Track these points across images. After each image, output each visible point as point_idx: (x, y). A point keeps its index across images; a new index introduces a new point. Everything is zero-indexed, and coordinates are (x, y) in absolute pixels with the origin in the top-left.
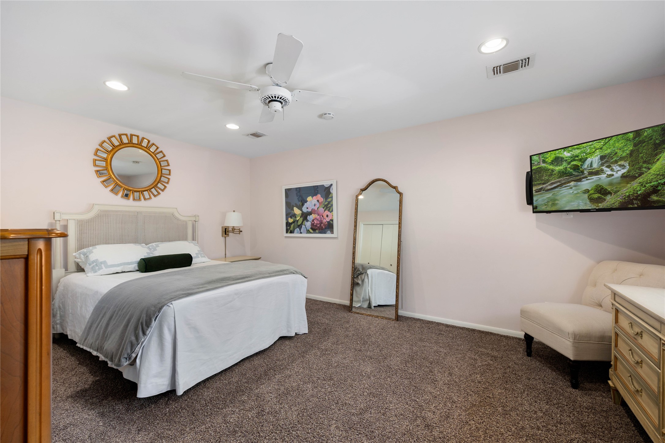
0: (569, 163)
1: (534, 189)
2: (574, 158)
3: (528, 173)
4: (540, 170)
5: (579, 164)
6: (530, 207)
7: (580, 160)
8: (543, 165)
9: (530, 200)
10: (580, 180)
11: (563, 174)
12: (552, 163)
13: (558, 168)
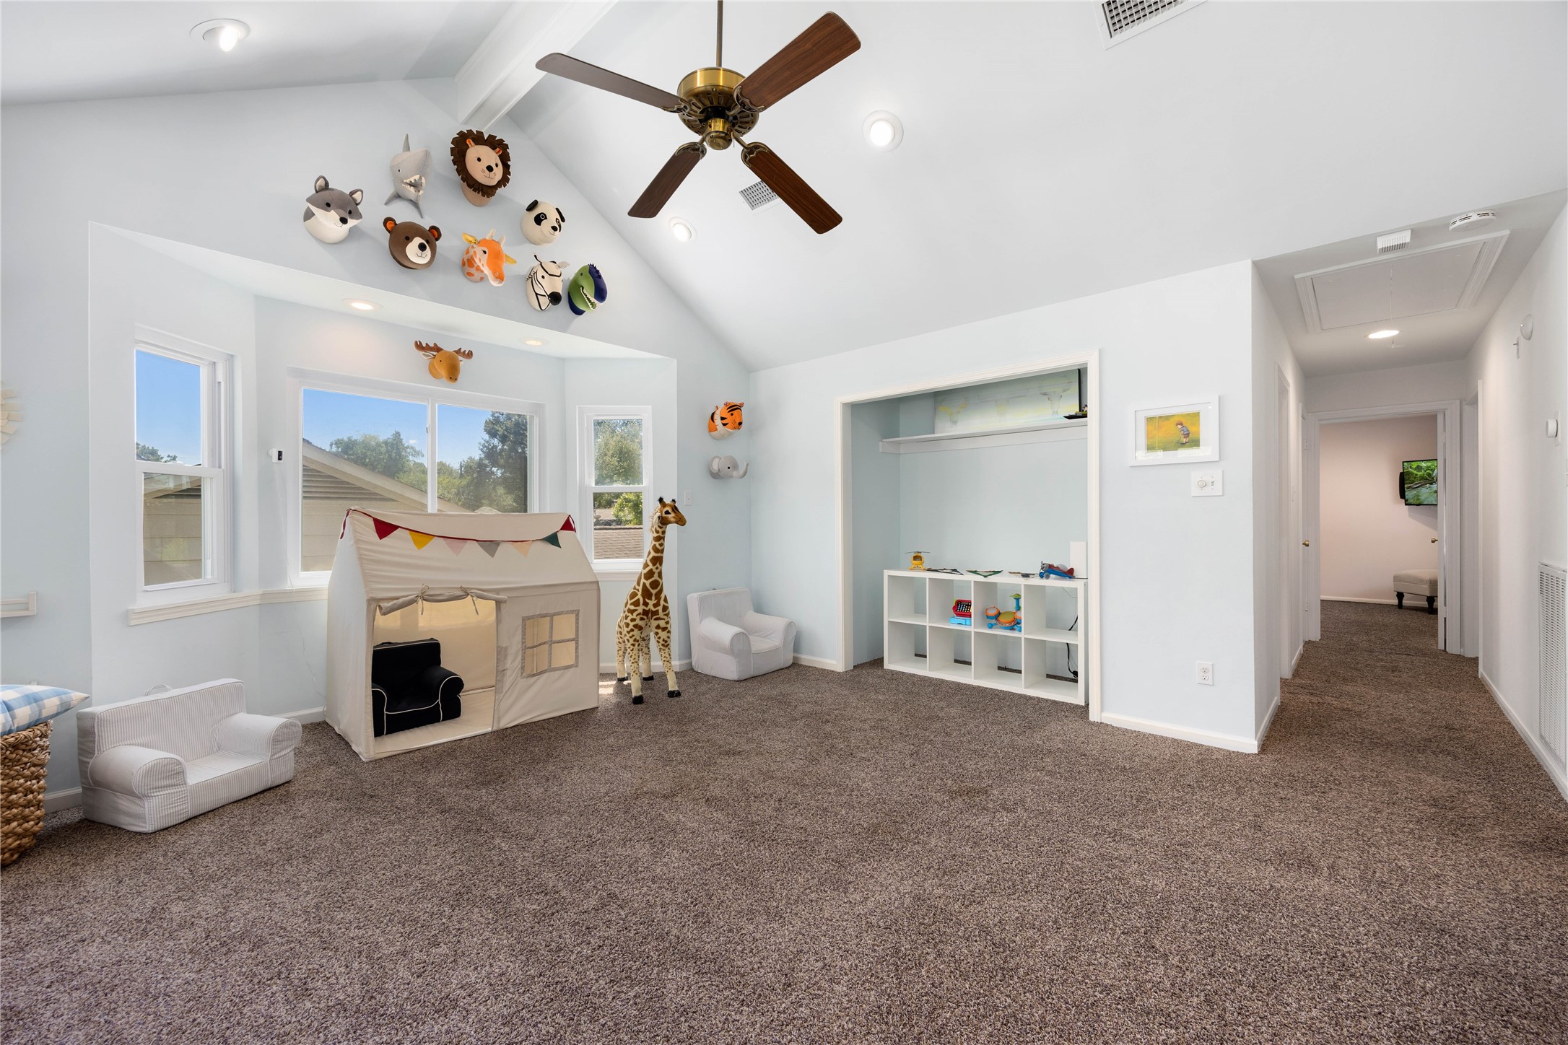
0: (1425, 471)
1: (1406, 486)
2: (1428, 468)
3: (1401, 473)
4: (1409, 473)
5: (1431, 472)
6: (1403, 500)
7: (1431, 470)
8: (1410, 470)
9: (1402, 495)
10: (1431, 484)
11: (1422, 478)
12: (1415, 469)
13: (1419, 473)
